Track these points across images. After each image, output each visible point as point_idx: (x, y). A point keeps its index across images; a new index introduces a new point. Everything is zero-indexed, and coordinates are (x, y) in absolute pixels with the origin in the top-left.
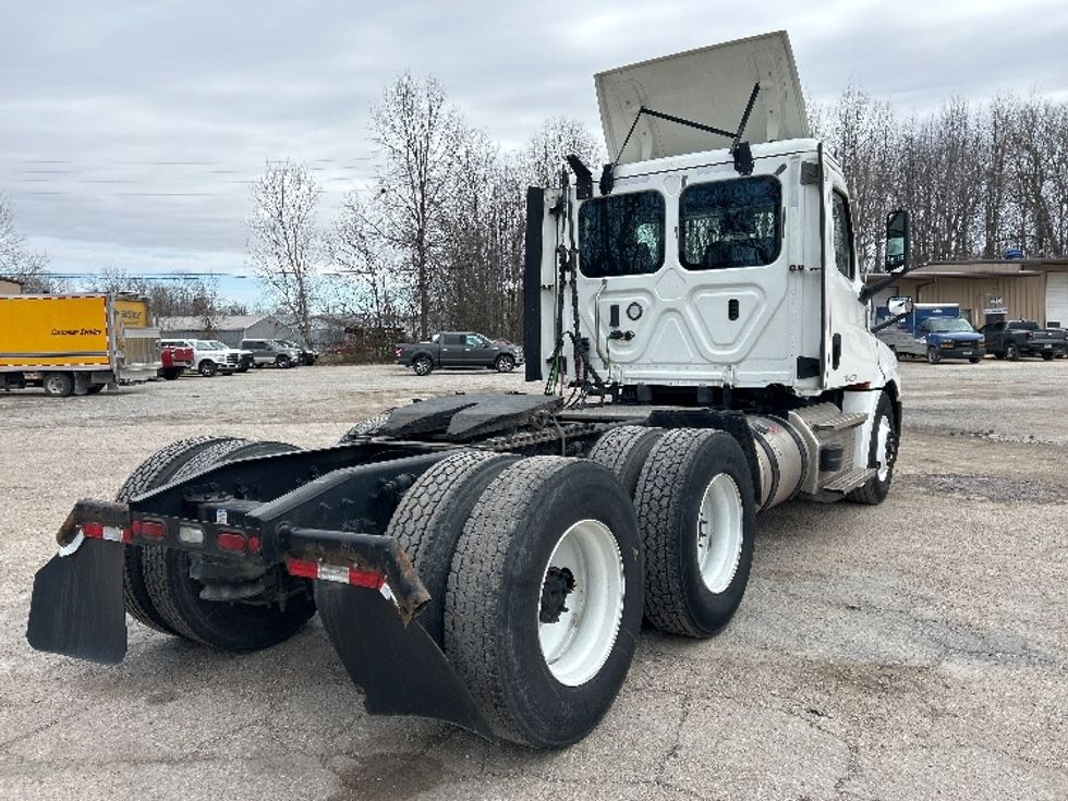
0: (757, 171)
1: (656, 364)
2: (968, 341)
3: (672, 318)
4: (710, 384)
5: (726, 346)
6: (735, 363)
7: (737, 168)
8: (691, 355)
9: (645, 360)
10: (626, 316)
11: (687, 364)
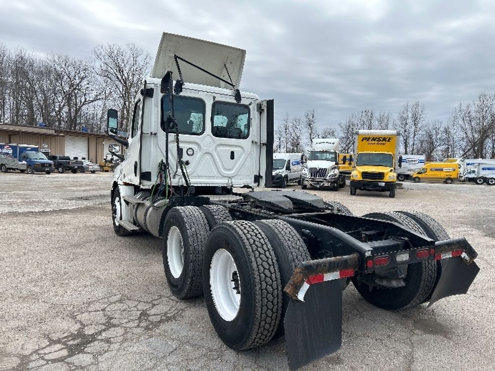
0: (242, 102)
1: (199, 177)
2: (47, 164)
3: (208, 157)
4: (223, 185)
5: (229, 170)
6: (232, 177)
7: (236, 99)
8: (215, 173)
9: (195, 174)
10: (186, 154)
11: (213, 177)
